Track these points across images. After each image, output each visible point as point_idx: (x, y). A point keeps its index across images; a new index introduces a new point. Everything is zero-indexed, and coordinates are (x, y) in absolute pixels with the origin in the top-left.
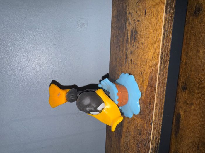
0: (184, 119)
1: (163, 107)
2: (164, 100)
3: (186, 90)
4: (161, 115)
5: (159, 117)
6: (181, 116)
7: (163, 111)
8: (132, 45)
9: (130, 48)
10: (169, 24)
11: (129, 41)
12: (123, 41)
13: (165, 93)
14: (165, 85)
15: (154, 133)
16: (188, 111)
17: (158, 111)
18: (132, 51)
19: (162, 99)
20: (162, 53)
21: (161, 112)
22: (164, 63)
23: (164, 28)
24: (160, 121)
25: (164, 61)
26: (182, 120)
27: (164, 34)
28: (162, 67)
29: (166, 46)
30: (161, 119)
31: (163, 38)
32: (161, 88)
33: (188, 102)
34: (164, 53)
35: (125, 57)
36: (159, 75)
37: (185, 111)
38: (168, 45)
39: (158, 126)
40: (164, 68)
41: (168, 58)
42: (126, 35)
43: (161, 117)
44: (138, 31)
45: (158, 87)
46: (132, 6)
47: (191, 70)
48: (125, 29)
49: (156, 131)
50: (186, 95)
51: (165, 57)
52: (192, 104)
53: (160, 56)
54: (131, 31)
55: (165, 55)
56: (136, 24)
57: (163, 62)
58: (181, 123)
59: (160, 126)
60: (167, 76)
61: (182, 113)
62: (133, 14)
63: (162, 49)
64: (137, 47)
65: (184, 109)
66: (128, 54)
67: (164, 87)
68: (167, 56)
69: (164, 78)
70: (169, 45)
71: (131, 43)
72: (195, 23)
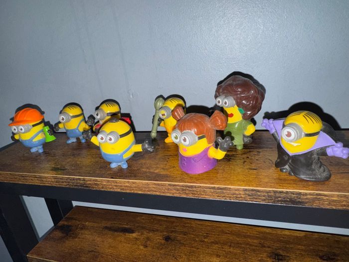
0: (127, 237)
1: (133, 191)
2: (140, 192)
3: (166, 240)
4: (123, 189)
5: (121, 186)
6: (131, 234)
7: (128, 191)
10: (232, 194)
13: (149, 193)
14: (158, 193)
15: (102, 181)
16: (138, 242)
17: (127, 184)
19: (141, 190)
20: (195, 187)
21: (126, 190)
22: (183, 190)
23: (226, 188)
24: (116, 189)
25: (185, 190)
26: (125, 235)
27: (219, 188)
28: (178, 188)
29: (204, 191)
30: (119, 190)
31: (214, 188)
32: (154, 187)
33: (148, 243)
34: (195, 189)
36: (169, 185)
37: (137, 238)
38: (206, 195)
39: (110, 187)
40: (178, 190)
41: (191, 196)
43: (121, 189)
45: (155, 184)
47: (192, 247)
49: (104, 183)
50: (158, 241)
51: (190, 191)
52: (146, 246)
53: (192, 184)
55: (193, 191)
57: (184, 188)
58: (121, 234)
59: (111, 188)
60: (169, 195)
61: (134, 235)
63: (201, 186)
65: (140, 237)
67: (155, 191)
68: (192, 194)
69: (166, 191)
70: (206, 197)
72: (261, 254)
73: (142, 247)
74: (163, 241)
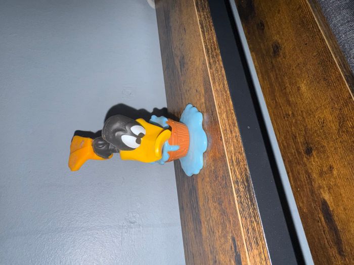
0: (335, 205)
2: (231, 102)
3: (312, 152)
5: (229, 125)
6: (328, 202)
7: (235, 117)
10: (206, 20)
11: (180, 73)
16: (332, 184)
18: (184, 80)
19: (227, 100)
21: (233, 120)
22: (213, 57)
24: (235, 133)
26: (333, 211)
27: (202, 28)
30: (237, 129)
31: (203, 32)
32: (219, 85)
33: (325, 169)
34: (209, 46)
37: (329, 189)
40: (215, 62)
41: (218, 51)
43: (234, 126)
47: (303, 118)
50: (316, 160)
52: (331, 167)
55: (212, 49)
58: (336, 218)
60: (223, 71)
61: (326, 196)
65: (325, 186)
68: (215, 49)
70: (215, 39)
72: (280, 62)
73: (335, 172)
74: (314, 153)
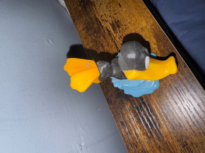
8: (118, 32)
9: (118, 36)
11: (113, 32)
12: (104, 38)
18: (121, 35)
35: (114, 47)
42: (106, 31)
44: (119, 19)
46: (102, 11)
48: (103, 28)
54: (111, 24)
56: (114, 17)
62: (106, 14)
64: (126, 29)
66: (117, 42)
71: (116, 32)
